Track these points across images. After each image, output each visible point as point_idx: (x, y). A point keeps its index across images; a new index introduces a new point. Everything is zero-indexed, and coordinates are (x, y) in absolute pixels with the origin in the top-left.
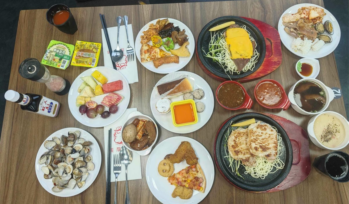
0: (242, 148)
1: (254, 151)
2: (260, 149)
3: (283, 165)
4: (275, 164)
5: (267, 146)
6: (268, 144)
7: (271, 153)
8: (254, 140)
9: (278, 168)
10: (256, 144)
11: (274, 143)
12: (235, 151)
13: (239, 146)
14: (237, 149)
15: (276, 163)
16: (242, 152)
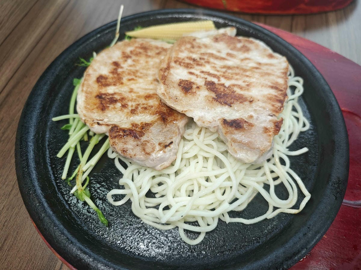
0: (131, 91)
1: (177, 92)
2: (204, 93)
3: (301, 196)
4: (267, 187)
5: (238, 91)
6: (243, 85)
7: (251, 117)
8: (187, 61)
9: (275, 208)
10: (191, 73)
11: (272, 87)
12: (100, 96)
13: (125, 80)
14: (111, 90)
15: (272, 184)
16: (130, 104)
